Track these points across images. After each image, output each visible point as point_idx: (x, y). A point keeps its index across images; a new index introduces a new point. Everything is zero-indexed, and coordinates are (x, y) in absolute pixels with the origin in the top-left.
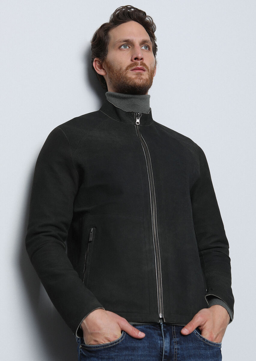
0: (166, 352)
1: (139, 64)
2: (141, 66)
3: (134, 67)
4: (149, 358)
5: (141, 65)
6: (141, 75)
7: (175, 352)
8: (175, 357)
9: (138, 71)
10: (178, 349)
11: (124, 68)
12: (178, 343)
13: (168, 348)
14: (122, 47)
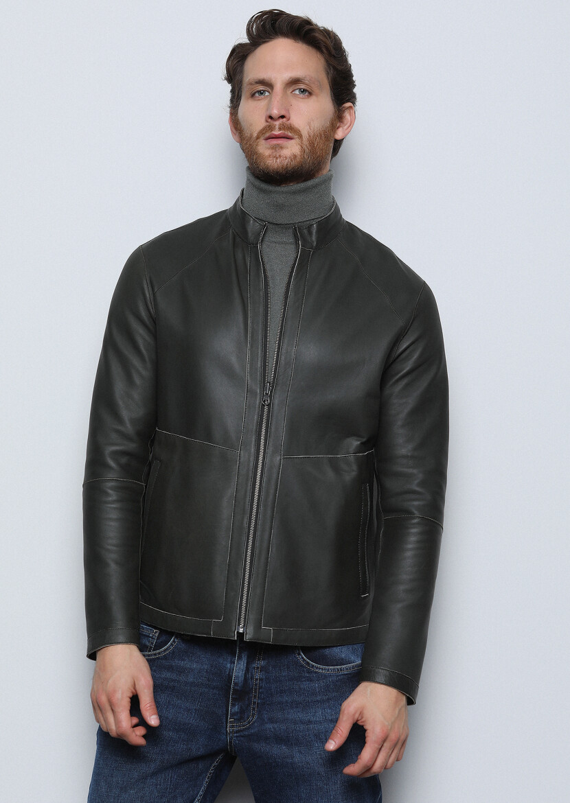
0: (236, 684)
1: (277, 127)
2: (280, 132)
3: (267, 135)
4: (206, 690)
5: (280, 129)
6: (282, 148)
7: (256, 685)
8: (255, 692)
9: (275, 142)
10: (261, 680)
11: (255, 135)
12: (262, 669)
13: (241, 679)
14: (257, 95)
